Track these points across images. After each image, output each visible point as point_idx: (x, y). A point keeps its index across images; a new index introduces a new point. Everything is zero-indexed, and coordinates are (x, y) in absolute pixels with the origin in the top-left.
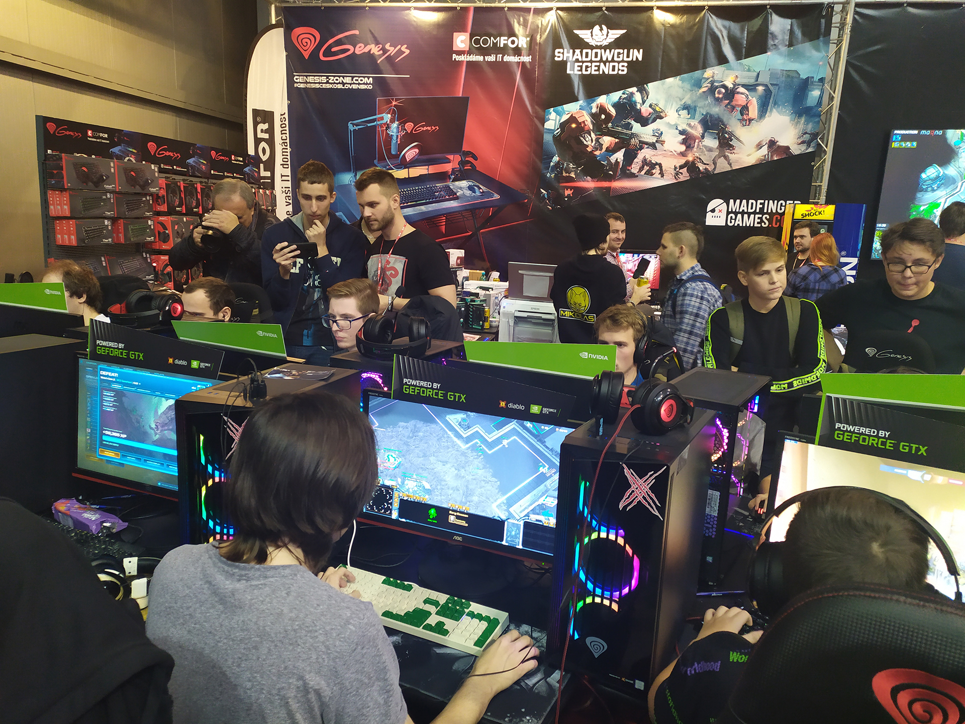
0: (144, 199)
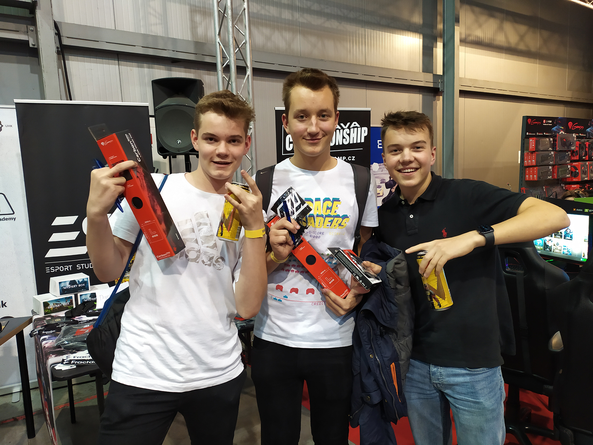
0: (567, 154)
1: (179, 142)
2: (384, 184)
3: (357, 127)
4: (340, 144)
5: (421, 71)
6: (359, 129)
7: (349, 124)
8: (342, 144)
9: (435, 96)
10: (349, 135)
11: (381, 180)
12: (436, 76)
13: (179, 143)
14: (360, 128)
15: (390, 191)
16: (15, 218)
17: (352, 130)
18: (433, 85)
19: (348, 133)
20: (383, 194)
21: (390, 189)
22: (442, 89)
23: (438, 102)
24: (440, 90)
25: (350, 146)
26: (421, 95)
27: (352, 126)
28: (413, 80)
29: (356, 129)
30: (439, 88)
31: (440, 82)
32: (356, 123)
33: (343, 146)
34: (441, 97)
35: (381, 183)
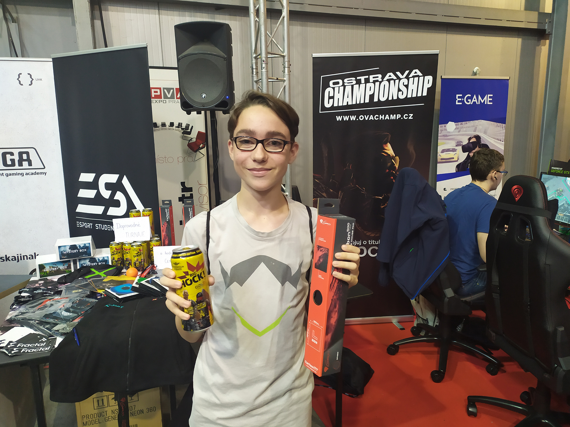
1: (204, 96)
2: (461, 147)
4: (394, 99)
5: (523, 8)
6: (421, 79)
8: (396, 98)
9: (539, 40)
10: (407, 86)
11: (457, 143)
12: (543, 15)
13: (204, 98)
14: (423, 77)
15: (468, 155)
16: (46, 173)
18: (538, 26)
20: (458, 159)
21: (468, 153)
22: (549, 31)
23: (543, 47)
24: (547, 33)
25: (407, 100)
26: (520, 40)
28: (510, 21)
29: (416, 79)
30: (545, 30)
31: (548, 23)
33: (398, 101)
34: (548, 41)
35: (457, 146)
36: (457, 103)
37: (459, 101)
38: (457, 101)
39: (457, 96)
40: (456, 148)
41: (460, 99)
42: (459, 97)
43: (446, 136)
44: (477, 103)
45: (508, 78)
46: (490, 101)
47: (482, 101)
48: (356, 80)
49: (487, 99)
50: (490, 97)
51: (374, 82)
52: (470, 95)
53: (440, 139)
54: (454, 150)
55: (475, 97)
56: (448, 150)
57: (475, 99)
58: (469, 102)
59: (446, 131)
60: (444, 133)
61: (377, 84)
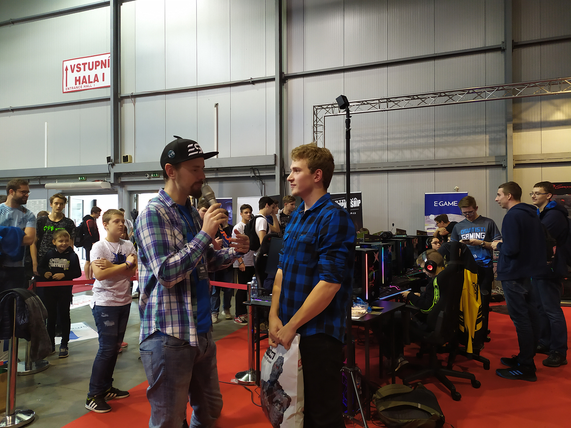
3: (356, 200)
6: (357, 201)
7: (353, 199)
10: (353, 203)
17: (354, 201)
18: (496, 163)
19: (353, 202)
22: (505, 165)
24: (503, 166)
27: (354, 199)
29: (356, 201)
31: (503, 161)
32: (356, 198)
35: (435, 226)
36: (435, 206)
37: (436, 205)
38: (435, 205)
39: (435, 202)
40: (435, 227)
41: (437, 204)
42: (436, 203)
43: (430, 221)
44: (447, 205)
45: (467, 192)
46: (455, 204)
47: (451, 205)
48: (338, 201)
49: (454, 203)
50: (455, 202)
51: (343, 202)
52: (443, 202)
53: (426, 223)
54: (434, 229)
55: (446, 202)
56: (431, 228)
57: (446, 204)
58: (442, 205)
59: (429, 219)
60: (428, 220)
61: (344, 202)
